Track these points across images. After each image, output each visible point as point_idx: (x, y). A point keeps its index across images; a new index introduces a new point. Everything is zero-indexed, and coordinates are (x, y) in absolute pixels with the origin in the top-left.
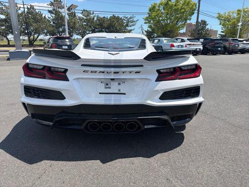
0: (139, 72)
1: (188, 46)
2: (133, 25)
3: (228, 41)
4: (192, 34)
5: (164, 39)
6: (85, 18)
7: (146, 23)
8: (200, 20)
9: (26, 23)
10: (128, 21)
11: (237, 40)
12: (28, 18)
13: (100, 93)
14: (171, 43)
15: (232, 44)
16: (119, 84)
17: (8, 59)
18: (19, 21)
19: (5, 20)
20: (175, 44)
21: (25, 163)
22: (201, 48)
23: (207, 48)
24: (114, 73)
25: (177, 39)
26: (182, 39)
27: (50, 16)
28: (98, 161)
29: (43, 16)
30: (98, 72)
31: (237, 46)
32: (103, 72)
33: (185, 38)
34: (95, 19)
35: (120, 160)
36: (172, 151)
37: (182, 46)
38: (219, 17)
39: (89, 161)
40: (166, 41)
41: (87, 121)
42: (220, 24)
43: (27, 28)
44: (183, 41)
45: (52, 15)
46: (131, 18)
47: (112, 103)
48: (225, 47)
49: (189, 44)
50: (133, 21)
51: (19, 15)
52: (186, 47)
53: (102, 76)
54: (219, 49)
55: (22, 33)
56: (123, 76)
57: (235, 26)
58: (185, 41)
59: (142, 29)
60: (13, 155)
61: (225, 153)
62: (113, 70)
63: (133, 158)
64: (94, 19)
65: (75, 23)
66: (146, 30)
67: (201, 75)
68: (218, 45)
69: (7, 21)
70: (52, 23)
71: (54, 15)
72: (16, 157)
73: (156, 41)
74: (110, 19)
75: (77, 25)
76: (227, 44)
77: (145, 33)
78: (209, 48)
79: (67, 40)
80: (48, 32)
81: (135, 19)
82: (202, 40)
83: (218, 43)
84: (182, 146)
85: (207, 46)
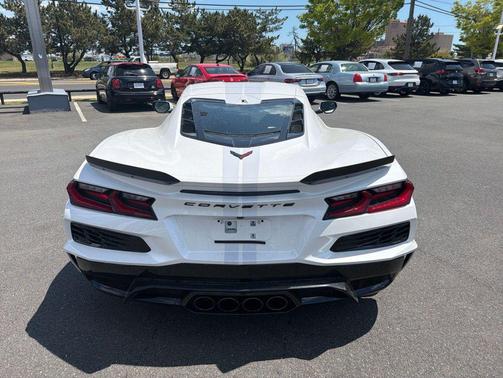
0: (291, 205)
1: (389, 78)
2: (276, 29)
3: (473, 65)
4: (398, 45)
5: (339, 63)
6: (177, 14)
7: (303, 27)
8: (415, 17)
9: (57, 27)
10: (266, 21)
11: (493, 62)
12: (62, 17)
13: (216, 242)
14: (354, 73)
15: (481, 71)
16: (253, 224)
17: (27, 111)
18: (43, 24)
19: (15, 22)
20: (364, 75)
21: (79, 371)
22: (417, 80)
23: (430, 81)
24: (244, 207)
25: (366, 63)
26: (378, 63)
27: (105, 12)
28: (214, 366)
29: (93, 11)
30: (212, 206)
31: (491, 75)
32: (223, 206)
33: (385, 61)
34: (199, 16)
35: (255, 363)
36: (354, 343)
37: (377, 78)
38: (457, 12)
39: (196, 367)
40: (344, 68)
41: (191, 295)
42: (459, 25)
43: (60, 38)
44: (379, 66)
45: (109, 9)
46: (271, 14)
47: (240, 261)
48: (466, 78)
49: (392, 74)
50: (277, 21)
51: (43, 12)
52: (386, 80)
53: (220, 213)
54: (455, 82)
55: (51, 48)
56: (260, 213)
57: (488, 30)
58: (383, 68)
59: (295, 37)
60: (54, 352)
61: (456, 348)
62: (241, 201)
63: (279, 361)
64: (195, 16)
65: (157, 27)
66: (304, 38)
67: (412, 199)
68: (452, 75)
69: (20, 22)
70: (110, 26)
71: (113, 10)
72: (60, 357)
73: (324, 68)
74: (228, 17)
75: (162, 32)
76: (470, 72)
77: (301, 44)
78: (434, 80)
79: (143, 71)
80: (102, 45)
81: (280, 16)
82: (418, 64)
83: (453, 71)
84: (372, 331)
85: (429, 77)
